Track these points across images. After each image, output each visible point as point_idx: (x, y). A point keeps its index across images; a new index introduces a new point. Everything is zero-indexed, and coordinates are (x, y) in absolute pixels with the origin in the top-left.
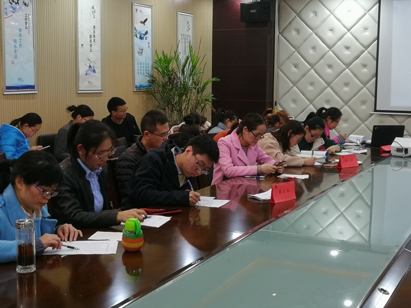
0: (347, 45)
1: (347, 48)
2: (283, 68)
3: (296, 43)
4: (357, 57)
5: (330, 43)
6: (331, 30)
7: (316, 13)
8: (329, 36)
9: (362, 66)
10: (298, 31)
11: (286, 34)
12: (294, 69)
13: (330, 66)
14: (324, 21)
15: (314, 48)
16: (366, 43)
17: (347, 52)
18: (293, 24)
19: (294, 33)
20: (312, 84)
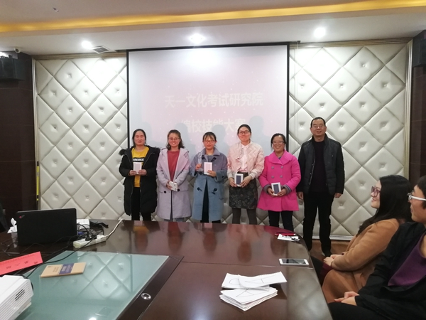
0: (102, 105)
1: (102, 109)
2: (43, 128)
3: (54, 105)
4: (111, 117)
5: (86, 104)
6: (86, 92)
7: (70, 74)
8: (85, 98)
9: (115, 126)
10: (55, 92)
11: (43, 96)
13: (86, 126)
14: (78, 83)
15: (70, 109)
16: (118, 104)
17: (101, 113)
18: (49, 85)
19: (51, 94)
20: (71, 144)
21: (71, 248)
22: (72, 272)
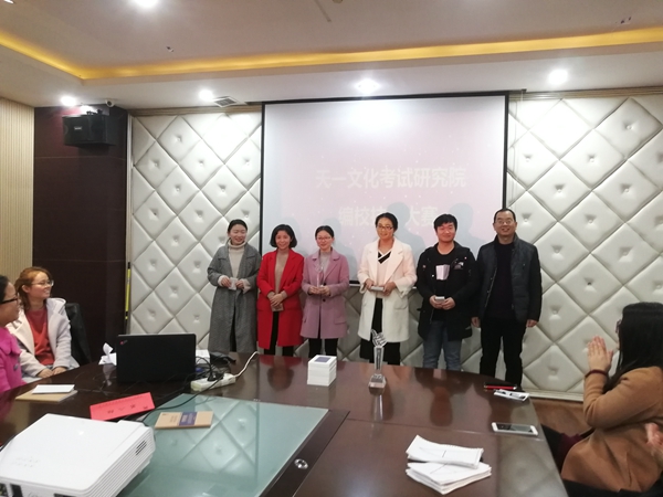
0: (223, 183)
1: (223, 187)
2: (138, 214)
3: (155, 180)
4: (236, 201)
5: (200, 181)
6: (201, 162)
7: (180, 137)
8: (200, 172)
10: (157, 162)
11: (141, 167)
12: (152, 216)
13: (200, 213)
14: (191, 149)
15: (178, 187)
16: (247, 181)
17: (222, 193)
18: (150, 153)
19: (152, 165)
20: (176, 238)
21: (188, 390)
22: (196, 423)
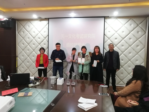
1: (39, 38)
3: (23, 36)
4: (42, 41)
5: (34, 36)
6: (34, 32)
7: (29, 26)
9: (44, 44)
12: (22, 45)
13: (34, 44)
16: (45, 37)
18: (22, 30)
20: (28, 50)
21: (28, 87)
22: (28, 95)
